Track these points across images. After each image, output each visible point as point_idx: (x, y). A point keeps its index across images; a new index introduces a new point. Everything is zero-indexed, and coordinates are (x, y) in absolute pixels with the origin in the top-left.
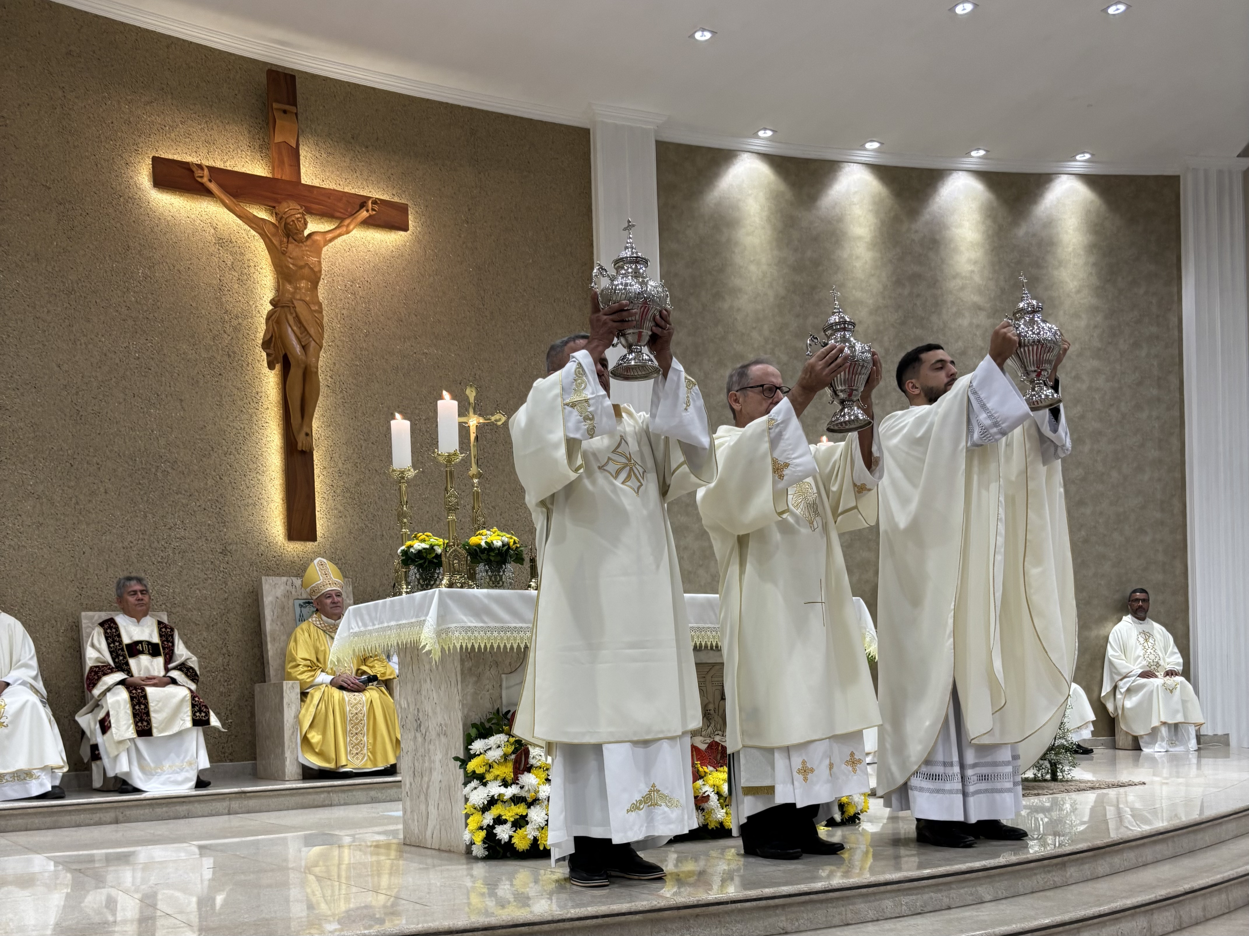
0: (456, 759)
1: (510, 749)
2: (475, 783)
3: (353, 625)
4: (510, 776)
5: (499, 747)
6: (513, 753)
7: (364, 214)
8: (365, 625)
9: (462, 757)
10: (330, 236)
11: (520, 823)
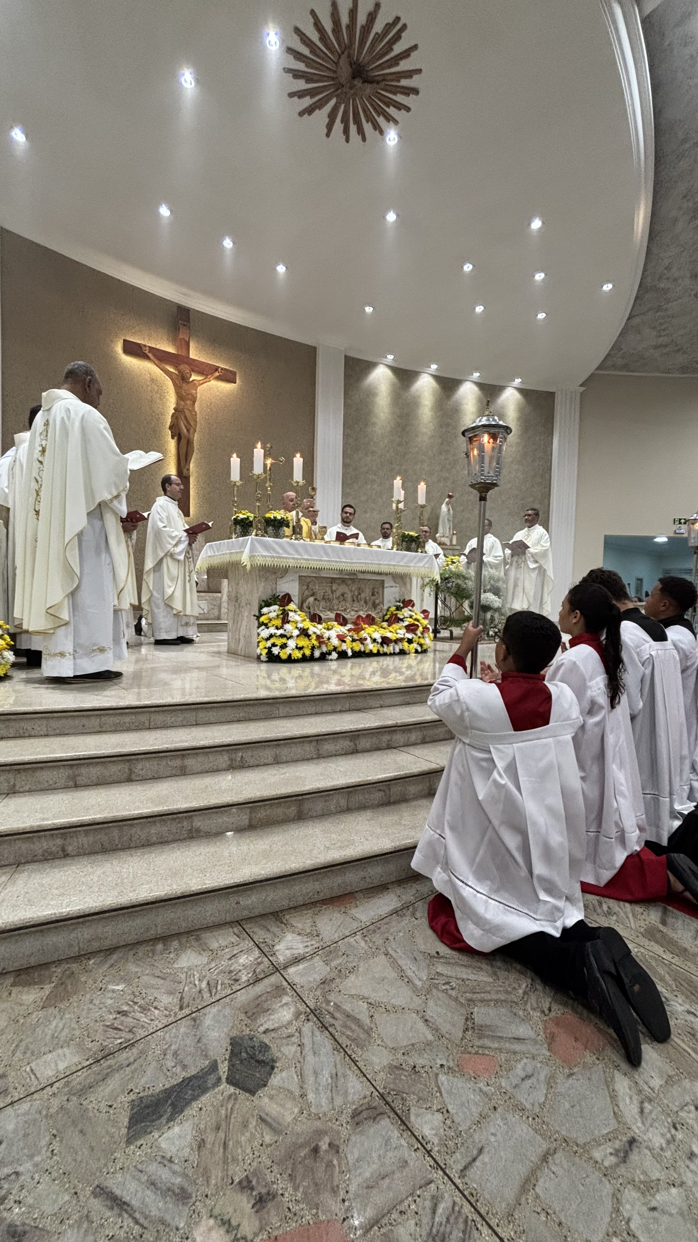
0: (255, 616)
1: (280, 612)
2: (263, 627)
3: (209, 552)
4: (279, 624)
5: (275, 611)
6: (281, 614)
7: (217, 374)
8: (214, 552)
9: (257, 615)
10: (201, 382)
11: (284, 646)
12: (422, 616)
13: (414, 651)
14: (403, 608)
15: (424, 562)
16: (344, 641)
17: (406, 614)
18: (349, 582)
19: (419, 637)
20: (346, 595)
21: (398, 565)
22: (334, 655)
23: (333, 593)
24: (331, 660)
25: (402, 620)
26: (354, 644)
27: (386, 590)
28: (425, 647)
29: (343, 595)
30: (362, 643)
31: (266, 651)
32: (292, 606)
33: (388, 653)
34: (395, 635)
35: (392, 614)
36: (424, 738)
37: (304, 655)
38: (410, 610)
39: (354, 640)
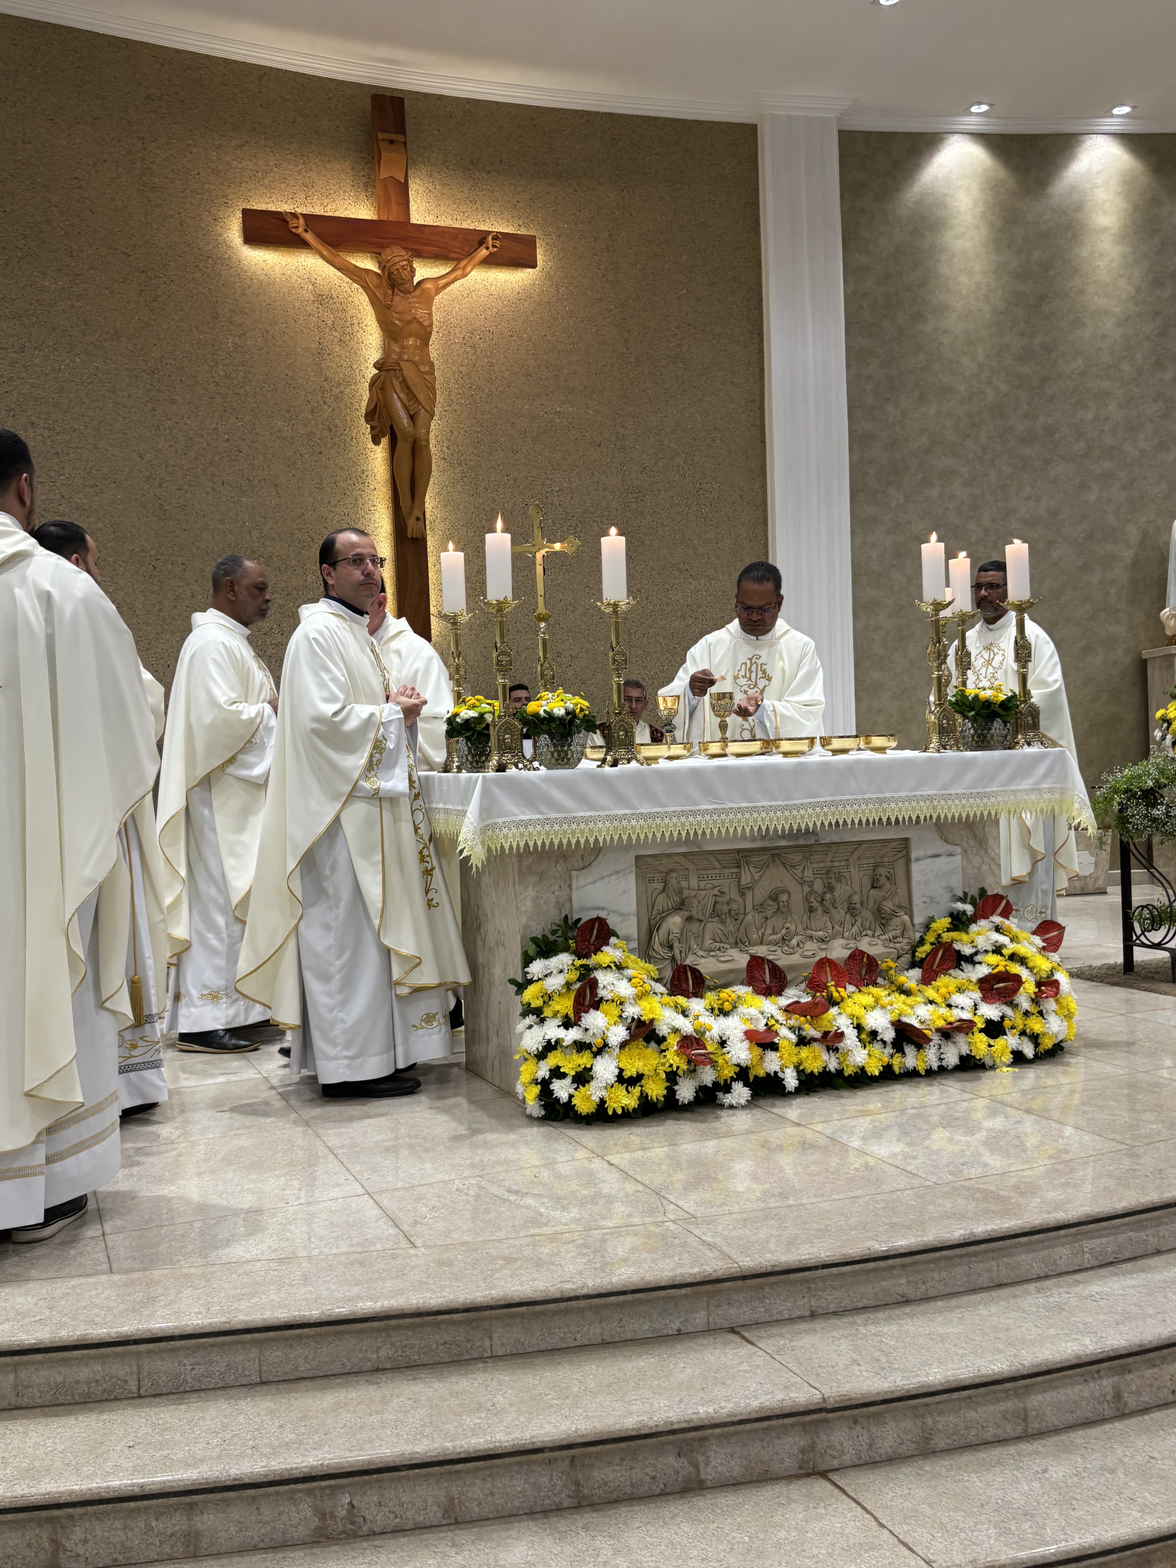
0: (513, 982)
1: (576, 975)
2: (531, 1019)
4: (572, 1014)
5: (561, 971)
6: (579, 980)
7: (484, 252)
9: (520, 980)
10: (443, 282)
11: (583, 1078)
12: (1038, 941)
13: (1008, 1058)
14: (974, 919)
15: (1031, 781)
16: (774, 1047)
17: (982, 942)
18: (796, 857)
19: (1027, 1014)
20: (784, 897)
21: (946, 797)
22: (740, 1093)
23: (743, 895)
24: (731, 1107)
25: (971, 960)
26: (805, 1052)
27: (915, 867)
28: (1047, 1043)
29: (774, 898)
30: (832, 1049)
31: (536, 1090)
32: (609, 954)
33: (921, 1069)
34: (944, 1011)
35: (939, 944)
36: (927, 1440)
37: (644, 1098)
38: (998, 929)
39: (803, 1041)
